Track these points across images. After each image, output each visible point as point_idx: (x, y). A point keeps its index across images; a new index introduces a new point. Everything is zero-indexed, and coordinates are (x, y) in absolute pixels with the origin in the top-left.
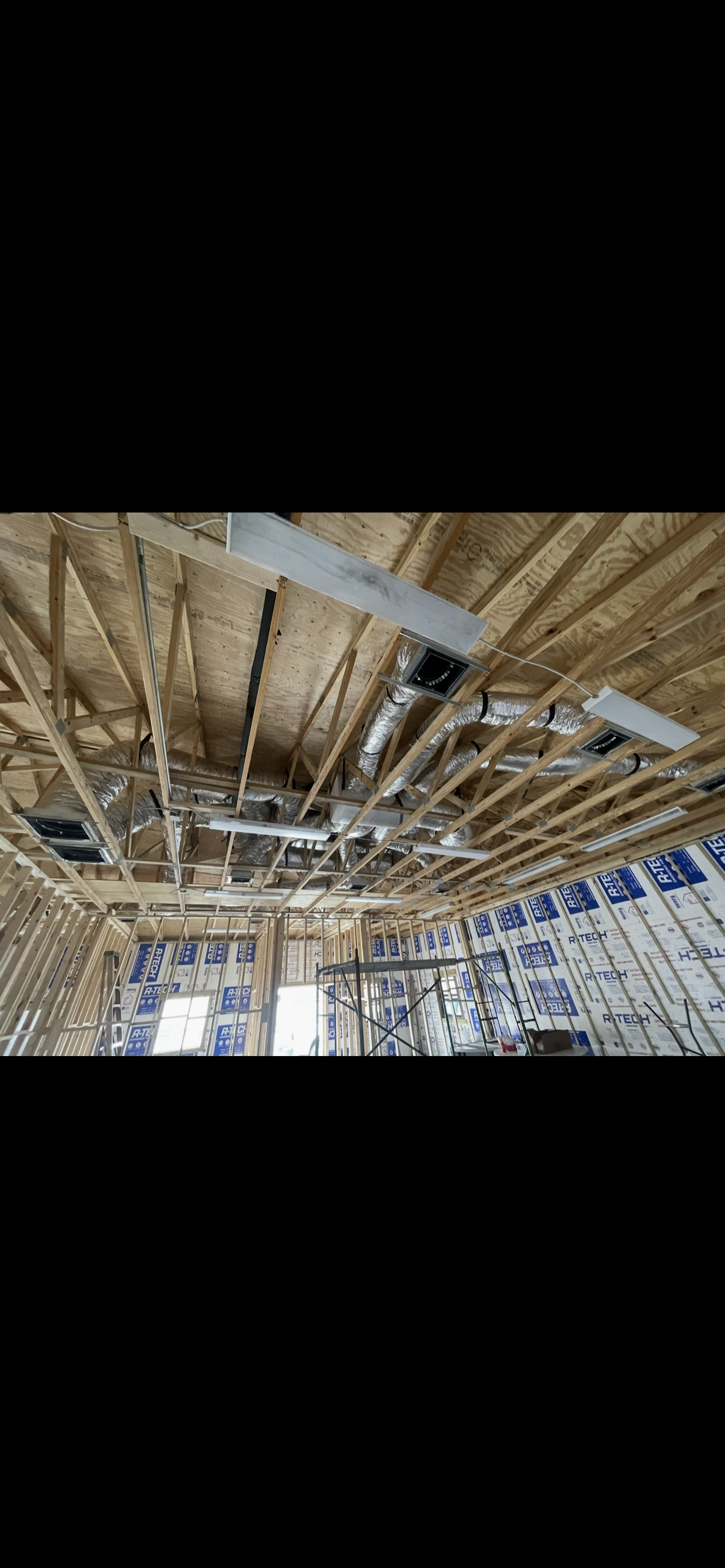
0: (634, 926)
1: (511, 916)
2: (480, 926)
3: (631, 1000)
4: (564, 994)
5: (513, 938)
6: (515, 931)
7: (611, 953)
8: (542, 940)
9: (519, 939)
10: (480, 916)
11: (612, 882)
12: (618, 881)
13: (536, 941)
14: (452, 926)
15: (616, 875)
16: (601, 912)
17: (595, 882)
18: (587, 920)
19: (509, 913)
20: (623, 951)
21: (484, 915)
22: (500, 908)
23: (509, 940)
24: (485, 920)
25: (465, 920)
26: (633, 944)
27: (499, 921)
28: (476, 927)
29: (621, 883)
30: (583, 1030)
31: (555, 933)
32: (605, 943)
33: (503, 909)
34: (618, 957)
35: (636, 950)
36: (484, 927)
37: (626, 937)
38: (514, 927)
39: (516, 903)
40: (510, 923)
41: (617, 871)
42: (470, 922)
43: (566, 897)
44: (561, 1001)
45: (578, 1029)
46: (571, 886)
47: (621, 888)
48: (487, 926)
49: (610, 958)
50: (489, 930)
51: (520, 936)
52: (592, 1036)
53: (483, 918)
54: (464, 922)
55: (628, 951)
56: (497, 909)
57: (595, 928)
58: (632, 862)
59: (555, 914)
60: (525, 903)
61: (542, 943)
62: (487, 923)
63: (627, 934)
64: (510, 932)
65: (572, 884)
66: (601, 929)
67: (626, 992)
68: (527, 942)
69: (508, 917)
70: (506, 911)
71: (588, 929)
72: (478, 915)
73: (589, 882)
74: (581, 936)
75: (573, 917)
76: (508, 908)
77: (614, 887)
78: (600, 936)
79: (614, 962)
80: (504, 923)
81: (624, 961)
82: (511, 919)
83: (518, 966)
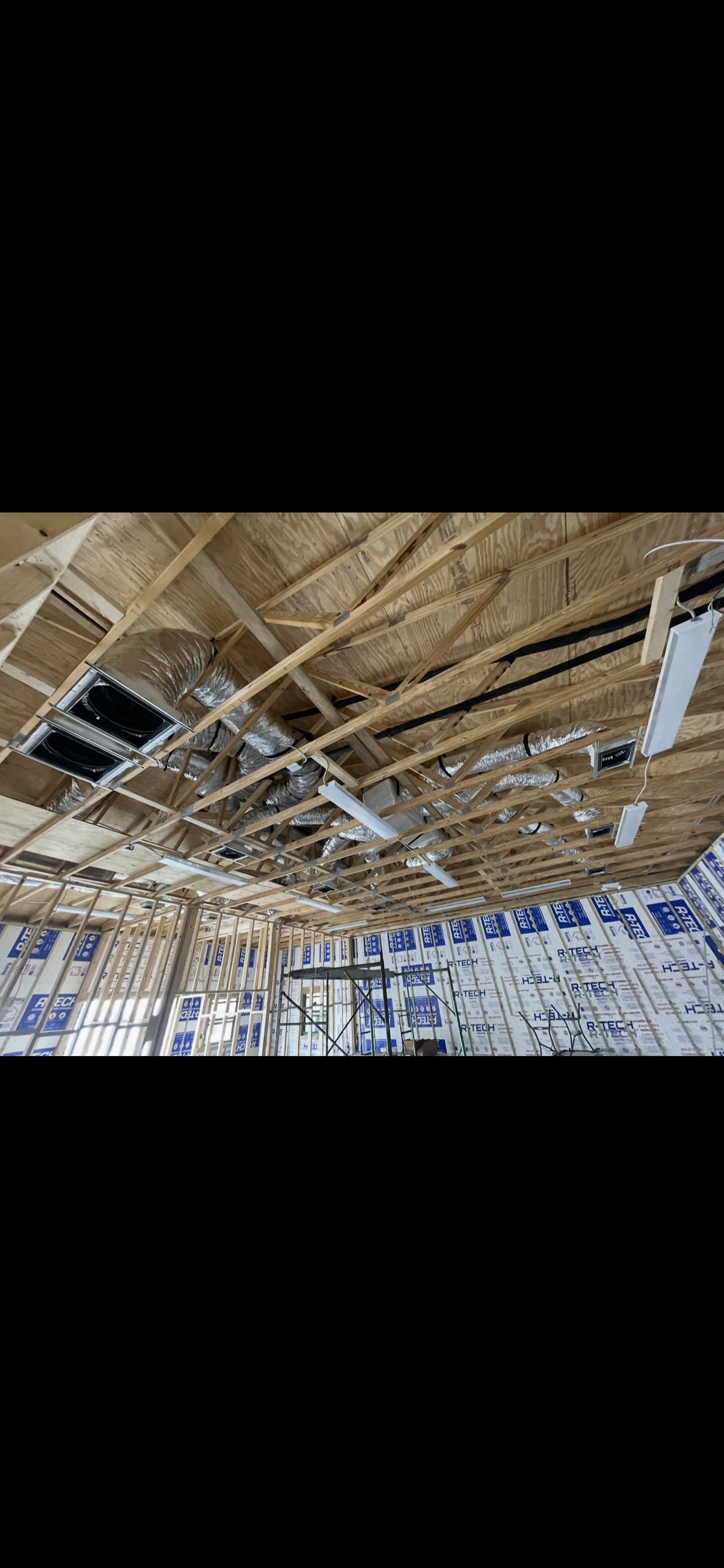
0: (497, 957)
1: (403, 940)
2: (369, 946)
3: (485, 1012)
4: (434, 1009)
5: (400, 959)
6: (403, 953)
7: (477, 976)
8: (426, 963)
9: (405, 961)
10: (372, 937)
11: (490, 922)
12: (494, 922)
13: (421, 963)
14: (338, 944)
15: (494, 918)
16: (477, 945)
17: (478, 921)
18: (466, 949)
19: (401, 937)
20: (487, 975)
21: (374, 936)
22: (393, 931)
23: (396, 961)
24: (376, 941)
25: (355, 938)
26: (494, 970)
27: (389, 942)
28: (365, 946)
29: (496, 924)
30: (443, 1039)
31: (438, 957)
32: (475, 968)
33: (396, 933)
34: (482, 979)
35: (495, 974)
36: (373, 947)
37: (490, 965)
38: (403, 949)
39: (409, 929)
40: (400, 946)
41: (495, 915)
42: (360, 942)
43: (454, 929)
44: (430, 1014)
45: (439, 1038)
46: (460, 921)
47: (495, 928)
48: (376, 947)
49: (476, 979)
50: (378, 950)
51: (406, 958)
52: (449, 1043)
53: (374, 939)
54: (353, 940)
55: (490, 975)
56: (390, 932)
57: (470, 956)
58: (506, 910)
59: (442, 942)
60: (418, 929)
61: (425, 965)
62: (377, 944)
63: (492, 962)
64: (398, 954)
65: (461, 920)
66: (474, 957)
67: (482, 1006)
68: (412, 963)
69: (399, 940)
70: (398, 934)
71: (465, 956)
72: (370, 935)
73: (474, 920)
74: (459, 961)
75: (455, 946)
76: (401, 933)
77: (491, 926)
78: (473, 962)
79: (479, 983)
80: (394, 946)
81: (486, 983)
82: (402, 942)
83: (399, 984)
